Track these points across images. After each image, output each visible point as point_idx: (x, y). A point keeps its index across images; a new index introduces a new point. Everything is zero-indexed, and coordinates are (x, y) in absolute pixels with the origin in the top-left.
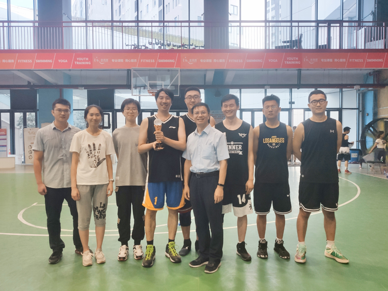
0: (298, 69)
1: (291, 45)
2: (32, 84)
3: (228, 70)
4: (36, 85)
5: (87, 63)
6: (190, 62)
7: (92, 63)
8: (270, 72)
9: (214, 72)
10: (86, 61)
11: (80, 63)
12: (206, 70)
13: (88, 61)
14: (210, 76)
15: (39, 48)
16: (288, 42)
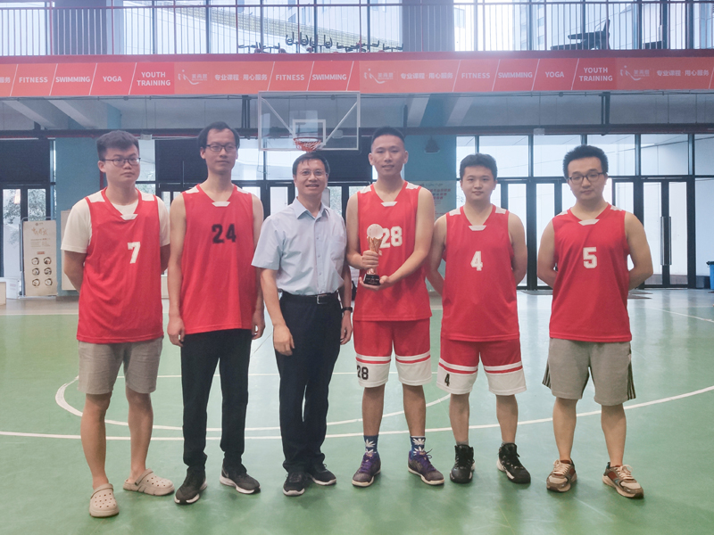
0: (601, 91)
1: (585, 43)
2: (42, 128)
4: (50, 131)
5: (163, 83)
6: (380, 80)
7: (173, 82)
8: (543, 99)
9: (426, 101)
10: (160, 79)
11: (148, 83)
12: (411, 96)
13: (165, 79)
14: (418, 109)
15: (56, 53)
16: (579, 36)
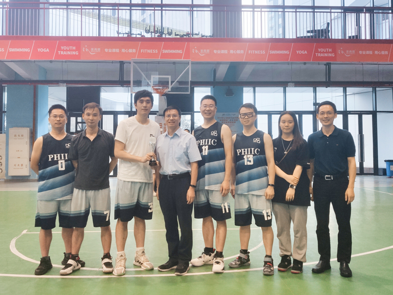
3: (245, 63)
4: (4, 81)
5: (74, 53)
6: (202, 54)
7: (79, 53)
8: (294, 66)
9: (227, 66)
10: (72, 50)
11: (65, 53)
13: (75, 51)
15: (10, 34)
